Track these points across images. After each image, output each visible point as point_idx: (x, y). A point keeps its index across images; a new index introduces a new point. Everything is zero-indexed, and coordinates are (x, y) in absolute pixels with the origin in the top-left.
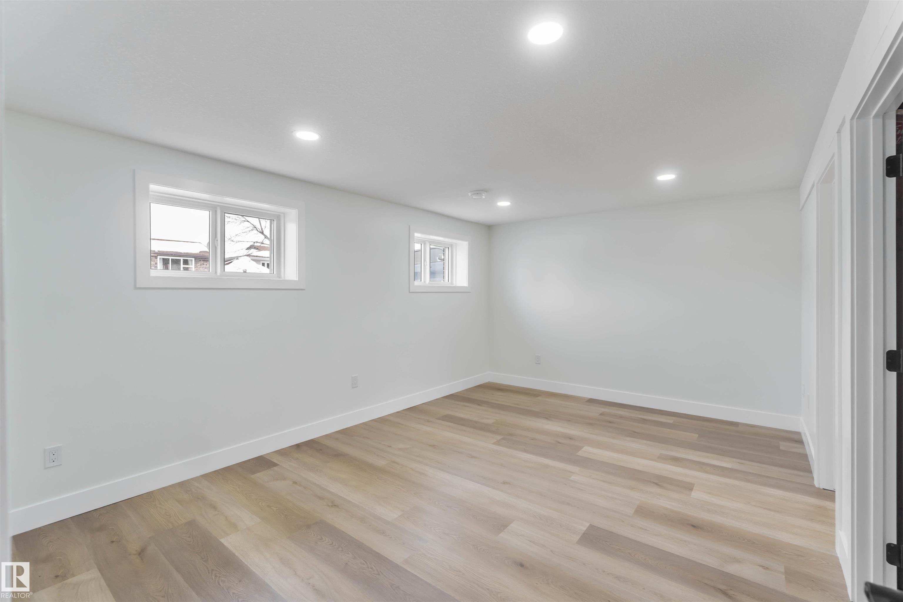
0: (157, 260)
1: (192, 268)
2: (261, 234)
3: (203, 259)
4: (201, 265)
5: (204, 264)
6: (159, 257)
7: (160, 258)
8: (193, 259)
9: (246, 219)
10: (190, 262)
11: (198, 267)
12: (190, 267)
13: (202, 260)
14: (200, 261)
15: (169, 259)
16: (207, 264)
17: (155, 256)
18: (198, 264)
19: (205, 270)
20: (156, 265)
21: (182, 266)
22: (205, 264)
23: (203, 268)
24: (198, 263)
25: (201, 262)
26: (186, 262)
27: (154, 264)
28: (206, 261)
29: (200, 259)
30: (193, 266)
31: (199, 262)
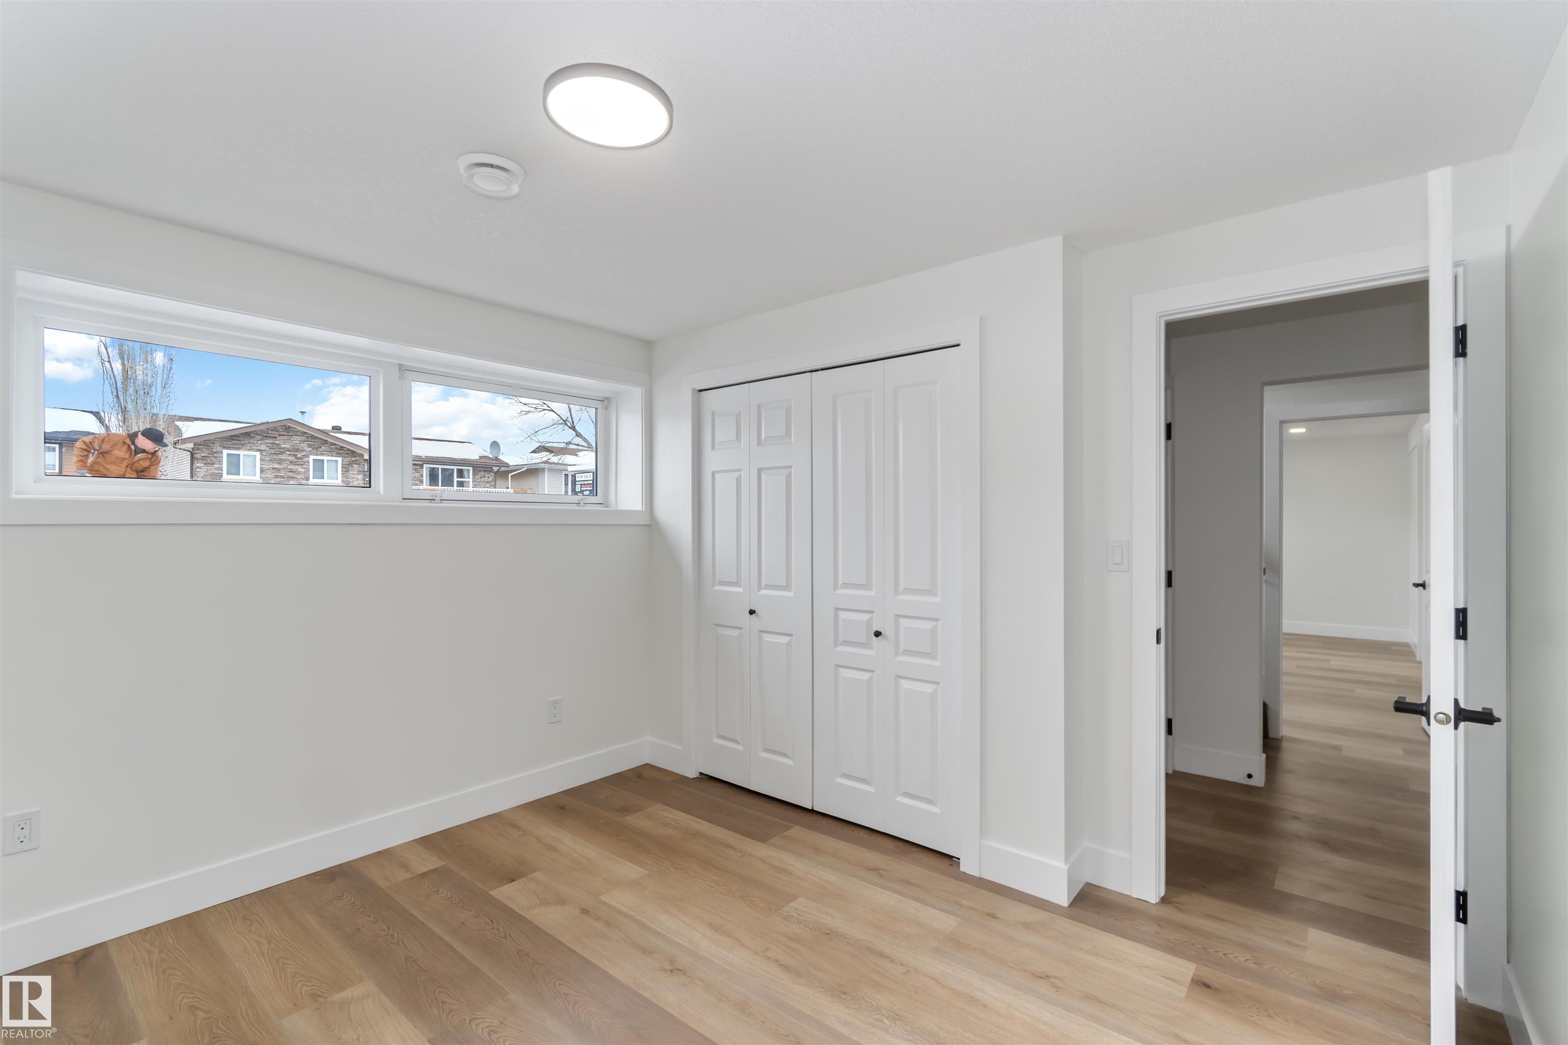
0: (423, 471)
1: (469, 482)
2: (571, 430)
3: (485, 469)
4: (481, 478)
5: (485, 476)
6: (425, 466)
7: (426, 468)
8: (471, 469)
9: (549, 407)
10: (466, 474)
11: (478, 481)
12: (466, 481)
13: (482, 469)
14: (480, 471)
15: (438, 468)
16: (489, 476)
17: (420, 464)
18: (477, 477)
19: (487, 485)
20: (421, 479)
21: (456, 479)
22: (487, 476)
23: (484, 482)
24: (478, 475)
25: (481, 473)
26: (461, 474)
27: (419, 476)
28: (488, 471)
29: (480, 469)
30: (471, 480)
31: (479, 473)
